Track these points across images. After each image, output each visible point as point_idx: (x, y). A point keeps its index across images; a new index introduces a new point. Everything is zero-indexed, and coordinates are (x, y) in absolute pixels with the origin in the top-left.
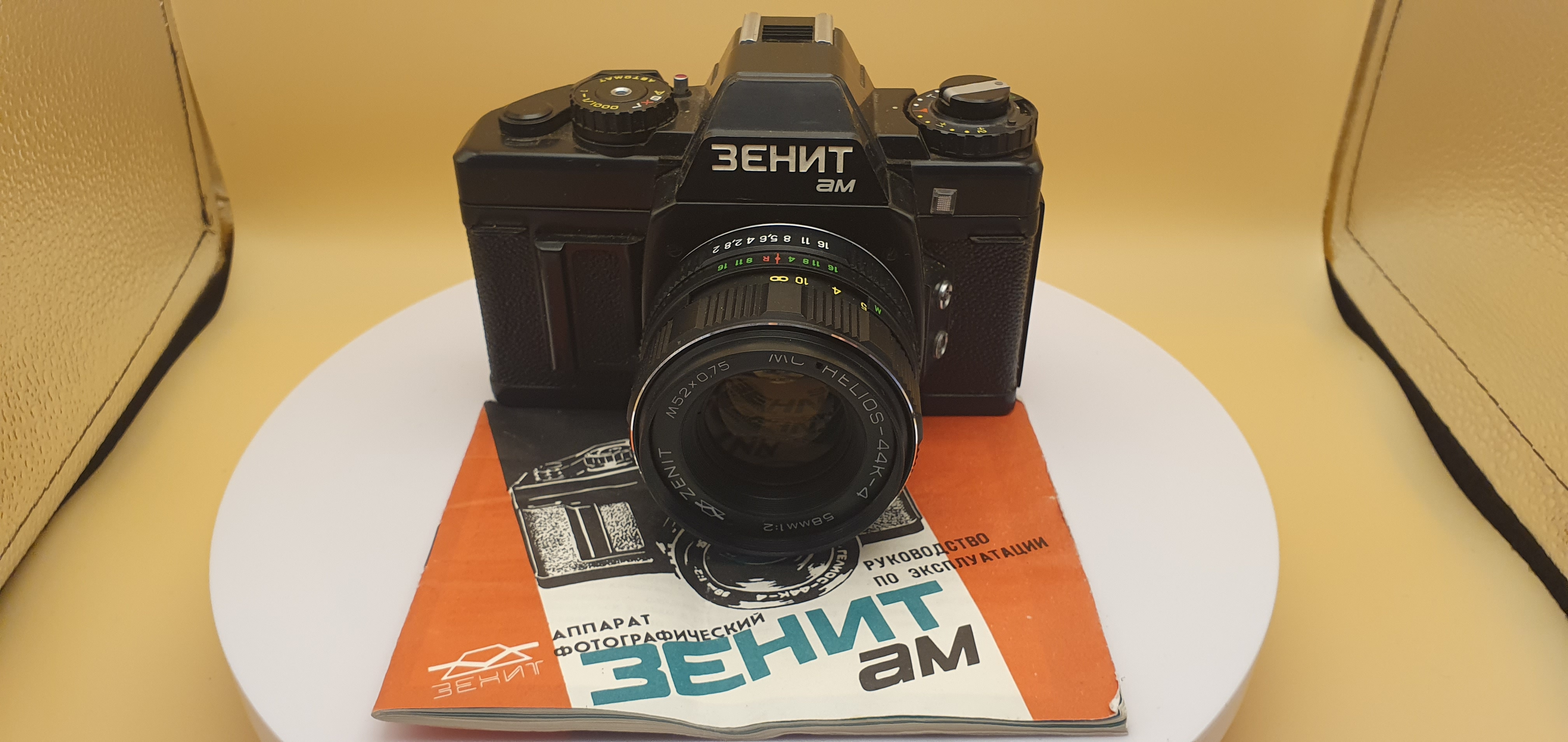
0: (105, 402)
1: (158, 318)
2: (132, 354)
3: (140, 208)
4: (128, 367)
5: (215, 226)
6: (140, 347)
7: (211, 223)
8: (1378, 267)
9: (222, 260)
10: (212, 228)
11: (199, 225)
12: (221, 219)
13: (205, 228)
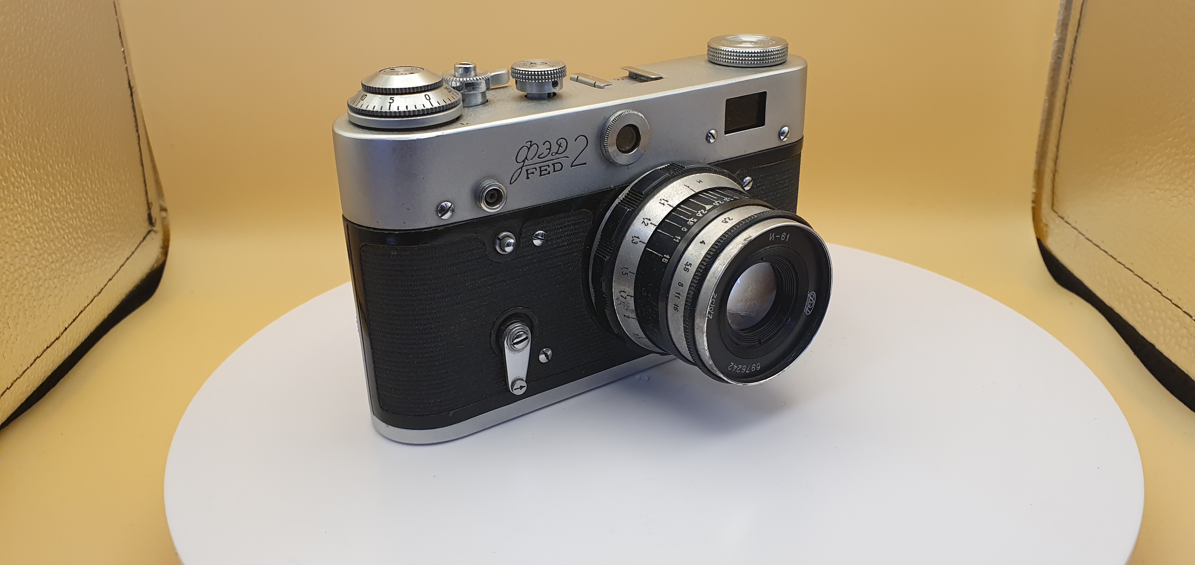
1: (105, 286)
3: (98, 199)
4: (77, 317)
5: (158, 227)
6: (88, 305)
7: (154, 225)
8: (1080, 233)
10: (155, 229)
11: (146, 226)
12: (163, 225)
13: (150, 228)
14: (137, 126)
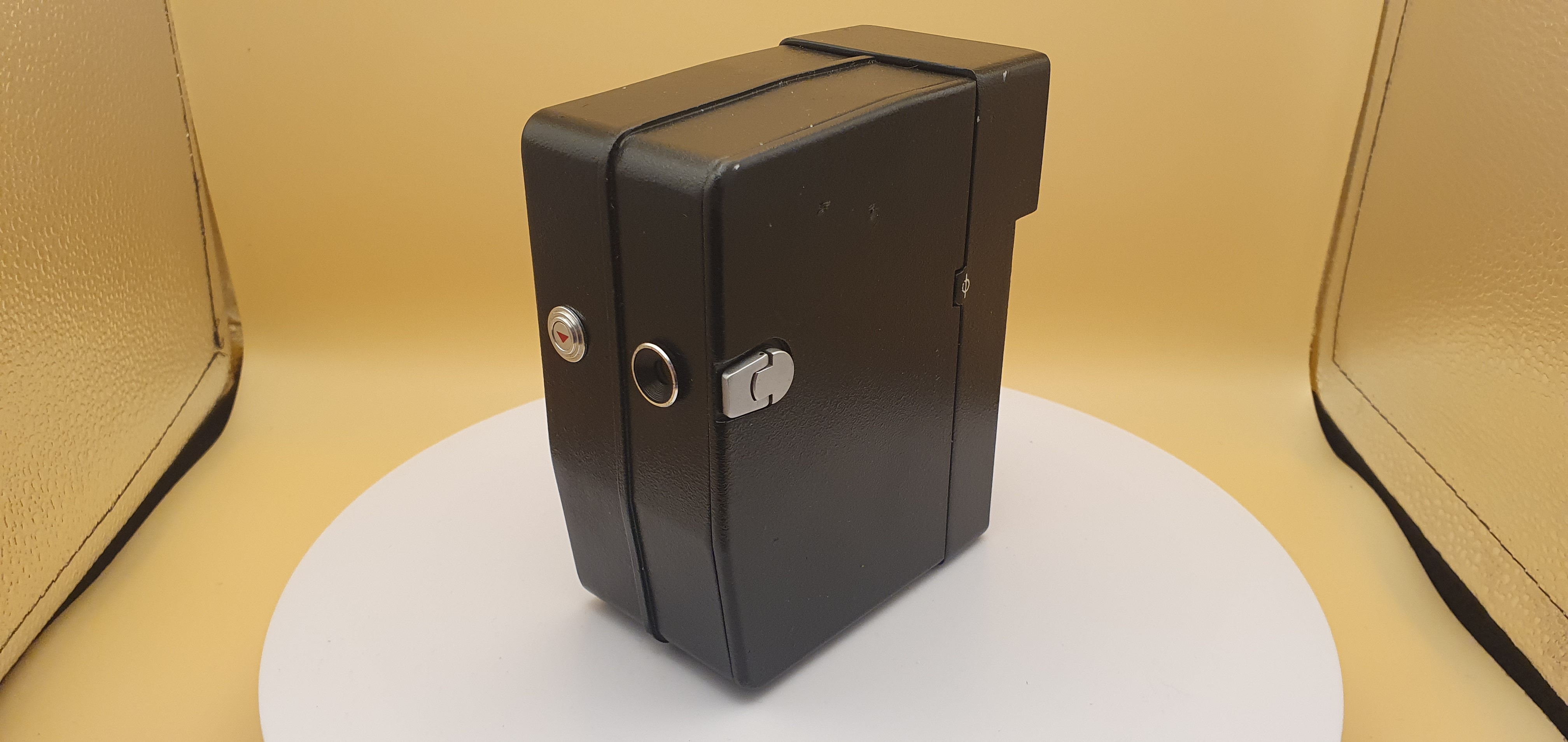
0: (107, 513)
1: (164, 434)
2: (138, 469)
3: (155, 327)
4: (132, 480)
5: (226, 349)
6: (145, 462)
7: (223, 346)
8: (1365, 397)
9: (231, 383)
10: (222, 351)
11: (211, 348)
12: (232, 343)
13: (216, 351)
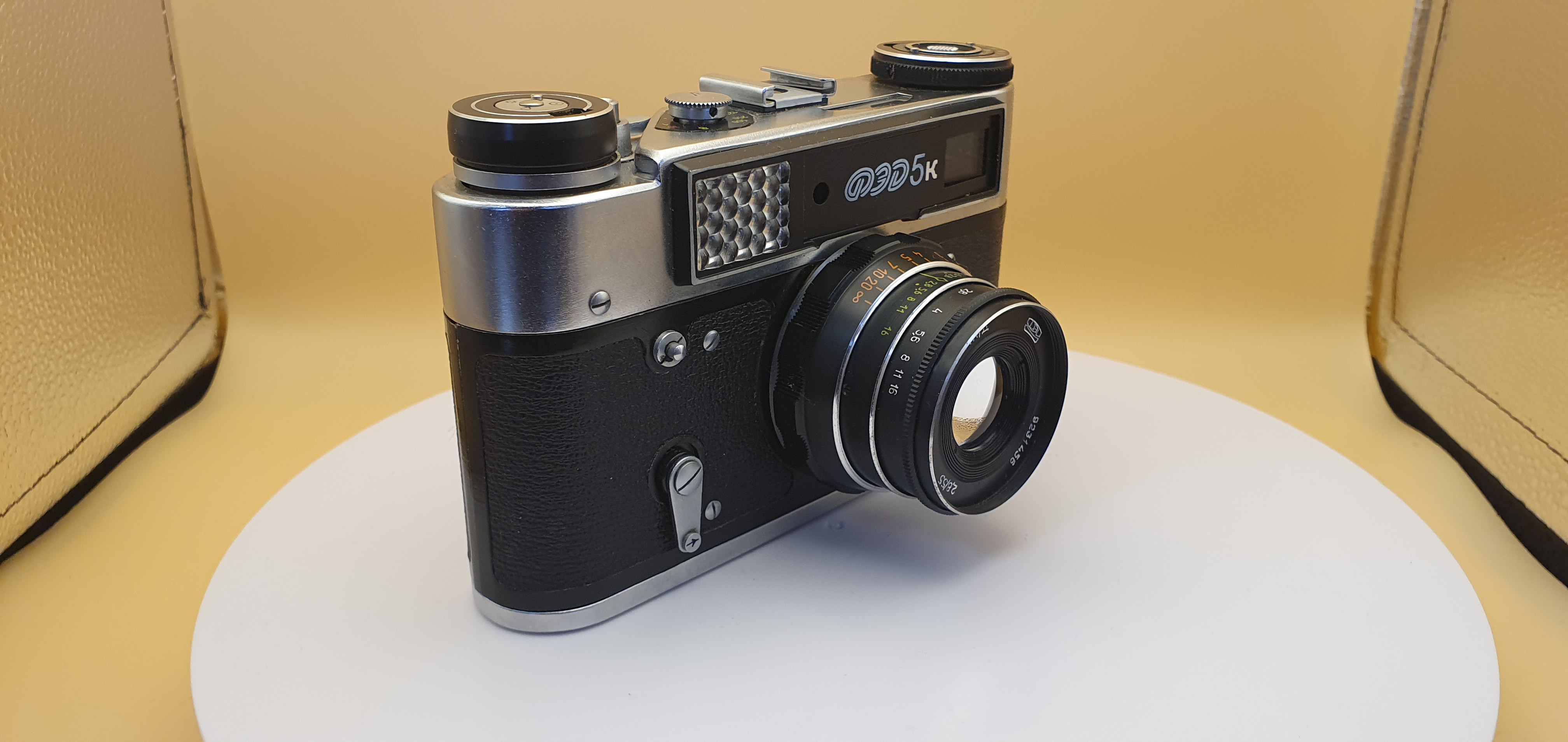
0: (67, 455)
1: (138, 385)
2: (105, 413)
3: (132, 271)
4: (98, 425)
5: (212, 311)
6: (114, 409)
7: (207, 309)
8: (1429, 350)
10: (208, 312)
11: (195, 309)
12: (218, 309)
13: (200, 313)
14: (188, 178)
